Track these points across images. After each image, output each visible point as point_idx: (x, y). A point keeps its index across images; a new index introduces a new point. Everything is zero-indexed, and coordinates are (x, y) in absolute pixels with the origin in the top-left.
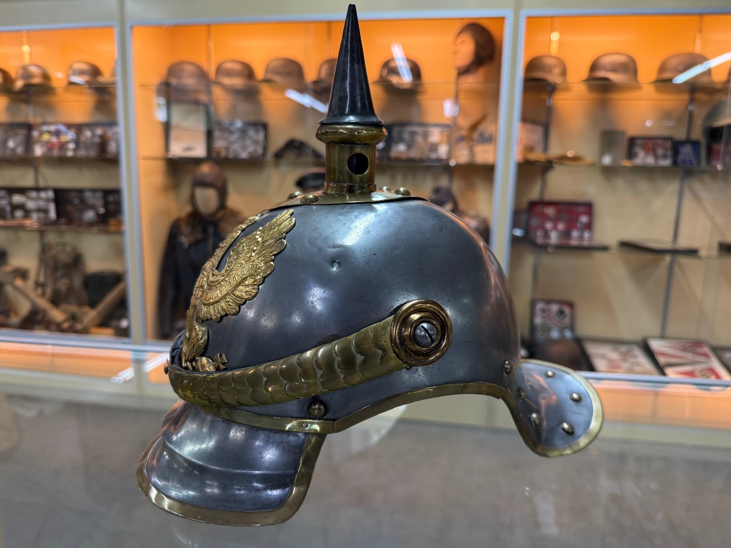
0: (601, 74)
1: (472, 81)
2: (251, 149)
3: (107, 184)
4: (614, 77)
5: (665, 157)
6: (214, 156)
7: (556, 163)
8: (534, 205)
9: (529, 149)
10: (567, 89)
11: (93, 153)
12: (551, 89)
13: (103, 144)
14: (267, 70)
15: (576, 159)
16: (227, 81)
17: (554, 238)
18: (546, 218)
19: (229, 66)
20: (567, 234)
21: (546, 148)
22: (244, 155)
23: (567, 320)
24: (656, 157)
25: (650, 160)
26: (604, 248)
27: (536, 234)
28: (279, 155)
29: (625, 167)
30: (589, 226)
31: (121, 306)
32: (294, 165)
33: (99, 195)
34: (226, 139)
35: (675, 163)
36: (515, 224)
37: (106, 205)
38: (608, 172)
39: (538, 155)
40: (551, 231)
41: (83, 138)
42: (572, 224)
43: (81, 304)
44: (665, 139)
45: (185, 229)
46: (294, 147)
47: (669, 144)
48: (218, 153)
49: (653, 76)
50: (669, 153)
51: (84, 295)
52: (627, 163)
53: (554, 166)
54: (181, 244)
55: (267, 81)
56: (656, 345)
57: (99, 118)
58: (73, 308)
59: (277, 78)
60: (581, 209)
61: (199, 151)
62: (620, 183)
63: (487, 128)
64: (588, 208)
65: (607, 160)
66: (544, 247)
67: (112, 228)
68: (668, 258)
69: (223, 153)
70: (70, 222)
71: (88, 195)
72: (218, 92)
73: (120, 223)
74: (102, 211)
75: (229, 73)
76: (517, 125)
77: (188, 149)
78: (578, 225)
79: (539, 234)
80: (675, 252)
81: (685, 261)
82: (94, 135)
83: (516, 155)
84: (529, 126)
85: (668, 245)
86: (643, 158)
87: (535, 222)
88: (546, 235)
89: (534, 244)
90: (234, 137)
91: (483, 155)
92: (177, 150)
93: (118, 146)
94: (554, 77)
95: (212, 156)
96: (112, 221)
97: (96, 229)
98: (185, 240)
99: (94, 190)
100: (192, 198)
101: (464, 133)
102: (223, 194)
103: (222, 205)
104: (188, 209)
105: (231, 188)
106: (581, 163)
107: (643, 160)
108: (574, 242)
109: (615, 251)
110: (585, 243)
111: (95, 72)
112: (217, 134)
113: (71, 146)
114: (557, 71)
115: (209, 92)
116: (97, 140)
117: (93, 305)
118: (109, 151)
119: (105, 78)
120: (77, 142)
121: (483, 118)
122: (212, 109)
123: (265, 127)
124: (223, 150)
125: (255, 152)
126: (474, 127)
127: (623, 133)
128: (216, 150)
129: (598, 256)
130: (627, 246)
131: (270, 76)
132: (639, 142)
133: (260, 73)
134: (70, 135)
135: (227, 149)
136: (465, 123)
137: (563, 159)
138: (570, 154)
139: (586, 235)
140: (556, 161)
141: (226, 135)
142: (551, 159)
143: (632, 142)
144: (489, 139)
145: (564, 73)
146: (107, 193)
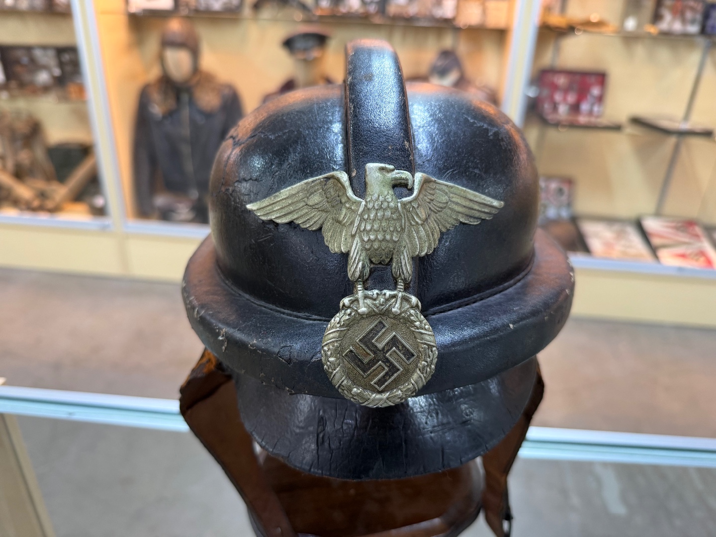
3: (60, 40)
5: (693, 21)
6: (183, 6)
7: (579, 30)
8: (545, 73)
9: (548, 9)
15: (600, 24)
17: (563, 109)
18: (555, 88)
20: (575, 108)
21: (564, 8)
22: (217, 6)
23: (565, 198)
24: (684, 22)
25: (677, 26)
26: (617, 128)
27: (544, 107)
28: (256, 6)
29: (649, 34)
30: (600, 99)
31: (94, 183)
33: (51, 53)
35: (703, 29)
37: (61, 65)
38: (631, 39)
39: (556, 18)
40: (560, 103)
43: (48, 179)
45: (156, 96)
47: (700, 7)
48: (187, 4)
50: (698, 18)
51: (50, 168)
52: (650, 29)
53: (576, 32)
54: (153, 114)
56: (651, 224)
58: (40, 184)
60: (593, 79)
64: (601, 78)
65: (631, 25)
67: (74, 96)
69: (193, 4)
70: (22, 86)
71: (38, 53)
73: (81, 89)
74: (57, 72)
78: (589, 97)
79: (547, 106)
86: (670, 23)
87: (544, 93)
88: (555, 107)
89: (542, 118)
95: (180, 8)
96: (72, 86)
97: (53, 94)
99: (44, 47)
100: (161, 59)
102: (195, 55)
104: (157, 72)
106: (606, 29)
107: (668, 25)
110: (594, 120)
117: (61, 180)
118: (58, 2)
125: (231, 2)
132: (667, 3)
137: (586, 24)
138: (594, 18)
139: (596, 109)
140: (580, 26)
142: (574, 25)
146: (60, 51)
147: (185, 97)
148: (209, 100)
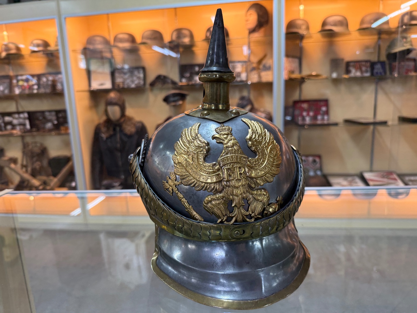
0: (328, 27)
1: (257, 36)
2: (136, 82)
3: (58, 107)
4: (336, 29)
5: (366, 71)
6: (116, 87)
7: (306, 79)
8: (296, 103)
9: (292, 72)
10: (310, 37)
11: (48, 90)
12: (301, 37)
13: (54, 85)
14: (143, 38)
15: (317, 76)
16: (121, 45)
17: (308, 120)
18: (303, 110)
19: (121, 36)
20: (315, 118)
21: (300, 71)
22: (133, 86)
23: (318, 165)
24: (362, 72)
25: (358, 74)
26: (336, 124)
27: (298, 119)
28: (152, 84)
29: (345, 78)
30: (327, 113)
31: (71, 175)
32: (161, 89)
33: (54, 113)
34: (122, 77)
35: (372, 74)
36: (286, 114)
37: (58, 119)
38: (336, 82)
39: (296, 75)
40: (306, 116)
41: (41, 82)
42: (317, 112)
43: (48, 176)
44: (366, 61)
45: (103, 129)
46: (161, 80)
47: (368, 64)
48: (119, 85)
49: (358, 27)
50: (369, 69)
51: (50, 170)
52: (346, 76)
53: (305, 80)
54: (102, 138)
55: (143, 43)
56: (367, 175)
57: (51, 70)
58: (44, 178)
59: (148, 41)
60: (322, 103)
61: (108, 85)
62: (343, 88)
63: (267, 62)
64: (326, 102)
65: (334, 75)
66: (303, 126)
67: (63, 132)
68: (371, 127)
69: (121, 86)
70: (38, 130)
71: (47, 114)
72: (116, 51)
73: (67, 129)
74: (56, 122)
75: (122, 41)
76: (284, 59)
77: (102, 84)
78: (321, 112)
79: (300, 118)
80: (375, 124)
81: (380, 128)
82: (48, 80)
83: (284, 76)
84: (290, 59)
85: (371, 120)
86: (355, 73)
87: (297, 112)
88: (304, 119)
89: (297, 124)
90: (126, 76)
91: (266, 77)
92: (95, 86)
93: (62, 85)
94: (302, 31)
95: (115, 88)
96: (62, 128)
97: (53, 133)
98: (104, 136)
99: (50, 111)
100: (106, 112)
101: (254, 65)
102: (123, 109)
103: (123, 114)
104: (104, 118)
105: (127, 105)
106: (320, 78)
107: (354, 74)
108: (319, 122)
109: (341, 125)
110: (326, 122)
111: (46, 44)
112: (117, 75)
113: (36, 87)
114: (304, 27)
115: (111, 52)
116: (50, 83)
117: (55, 175)
118: (57, 89)
119: (52, 48)
120: (39, 84)
121: (265, 56)
122: (113, 61)
123: (144, 69)
124: (121, 83)
125: (139, 83)
126: (260, 62)
127: (342, 60)
128: (117, 84)
129: (333, 128)
130: (348, 122)
131: (145, 41)
132: (352, 64)
133: (139, 40)
134: (34, 81)
135: (123, 83)
136: (255, 60)
137: (310, 76)
138: (314, 73)
139: (326, 117)
140: (306, 78)
141: (122, 75)
142: (304, 77)
143: (348, 64)
144: (268, 68)
145: (308, 28)
146: (58, 112)
147: (118, 129)
148: (129, 129)
